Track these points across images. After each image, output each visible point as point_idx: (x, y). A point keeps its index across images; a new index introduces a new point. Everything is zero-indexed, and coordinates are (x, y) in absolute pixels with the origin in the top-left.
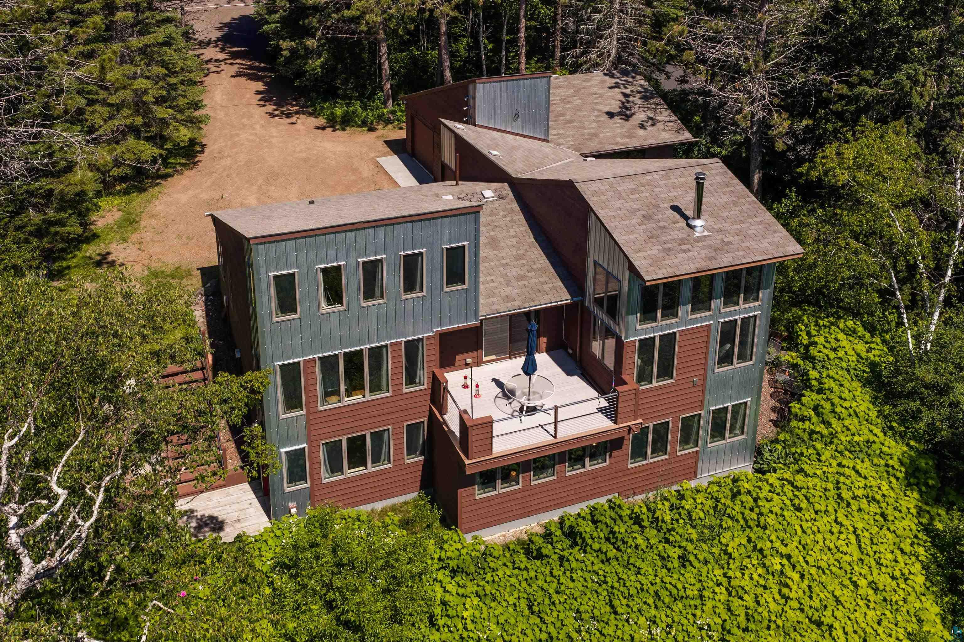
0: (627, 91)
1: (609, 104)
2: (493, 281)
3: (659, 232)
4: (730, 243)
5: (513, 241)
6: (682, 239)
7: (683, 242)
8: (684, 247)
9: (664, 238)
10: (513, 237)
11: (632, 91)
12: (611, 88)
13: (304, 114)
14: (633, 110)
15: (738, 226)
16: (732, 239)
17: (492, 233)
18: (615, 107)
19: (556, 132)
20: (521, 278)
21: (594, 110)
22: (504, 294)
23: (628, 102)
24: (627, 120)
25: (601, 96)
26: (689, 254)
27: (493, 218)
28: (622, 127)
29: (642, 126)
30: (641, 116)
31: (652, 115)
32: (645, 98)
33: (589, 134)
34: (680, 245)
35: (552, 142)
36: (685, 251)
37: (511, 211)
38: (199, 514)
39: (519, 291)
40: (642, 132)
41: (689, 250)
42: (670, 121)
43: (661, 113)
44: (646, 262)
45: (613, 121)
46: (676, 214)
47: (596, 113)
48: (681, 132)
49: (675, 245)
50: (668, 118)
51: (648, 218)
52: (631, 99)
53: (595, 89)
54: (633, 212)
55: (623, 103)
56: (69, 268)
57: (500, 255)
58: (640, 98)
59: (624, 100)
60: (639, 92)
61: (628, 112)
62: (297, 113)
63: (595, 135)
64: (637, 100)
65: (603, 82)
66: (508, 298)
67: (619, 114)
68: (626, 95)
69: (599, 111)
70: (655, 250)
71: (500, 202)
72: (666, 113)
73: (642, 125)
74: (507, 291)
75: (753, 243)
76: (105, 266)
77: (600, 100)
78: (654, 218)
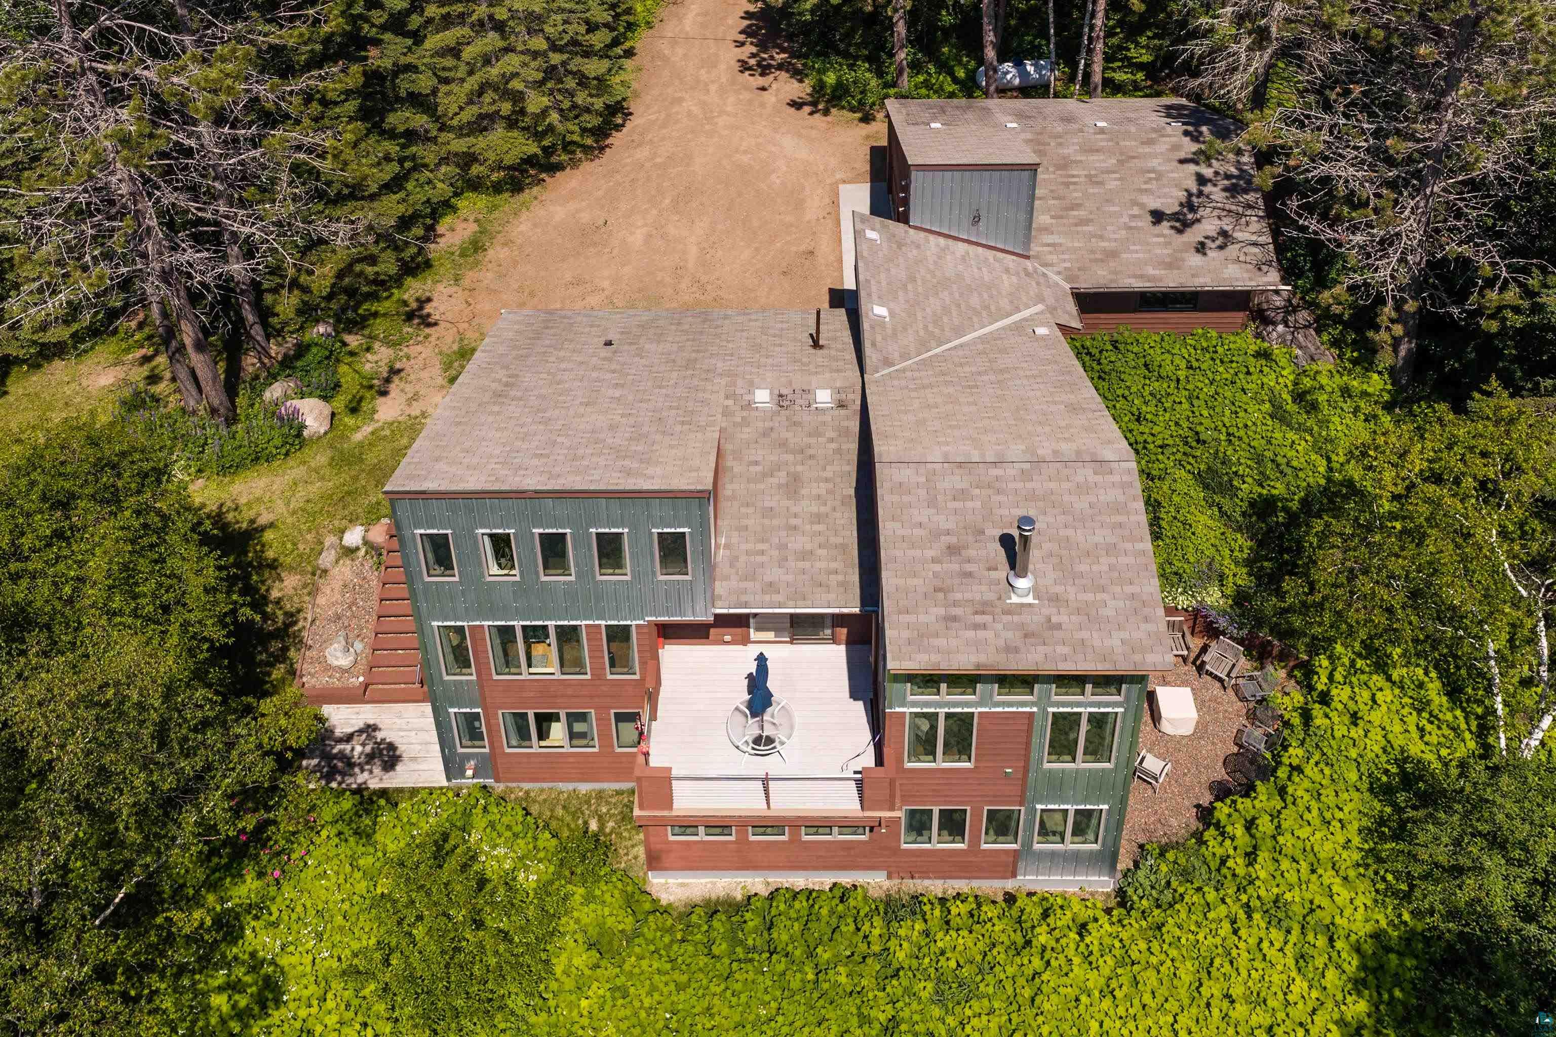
0: (1208, 172)
1: (1165, 196)
2: (762, 553)
3: (957, 581)
4: (1059, 627)
5: (823, 488)
6: (985, 603)
7: (983, 608)
8: (979, 619)
9: (958, 596)
10: (827, 480)
11: (1217, 173)
12: (1182, 162)
13: (787, 71)
14: (1201, 212)
15: (1089, 597)
16: (1063, 618)
17: (799, 468)
18: (1170, 202)
19: (1049, 239)
20: (805, 555)
21: (1134, 203)
22: (768, 579)
23: (1200, 194)
24: (1180, 231)
25: (1159, 176)
26: (981, 634)
27: (813, 441)
28: (1167, 244)
29: (1201, 249)
30: (1209, 226)
31: (1228, 228)
32: (1232, 191)
33: (1104, 251)
34: (976, 613)
35: (1037, 257)
36: (976, 627)
37: (847, 431)
38: (379, 735)
39: (790, 578)
40: (1196, 260)
41: (984, 627)
42: (1255, 244)
43: (1247, 224)
44: (905, 634)
45: (1158, 229)
46: (1002, 552)
47: (1136, 211)
48: (1265, 268)
49: (969, 610)
50: (1254, 238)
51: (953, 550)
52: (1208, 189)
53: (1154, 163)
54: (936, 534)
55: (1190, 195)
56: (375, 315)
57: (794, 509)
58: (1225, 189)
59: (1195, 191)
60: (1228, 177)
61: (1190, 216)
62: (780, 67)
63: (1113, 254)
64: (1216, 193)
65: (1176, 147)
66: (771, 587)
67: (1175, 216)
68: (1202, 180)
69: (1142, 206)
70: (931, 615)
71: (836, 412)
72: (1255, 226)
73: (1202, 244)
74: (774, 574)
75: (1095, 635)
76: (416, 321)
77: (1153, 186)
78: (963, 552)
